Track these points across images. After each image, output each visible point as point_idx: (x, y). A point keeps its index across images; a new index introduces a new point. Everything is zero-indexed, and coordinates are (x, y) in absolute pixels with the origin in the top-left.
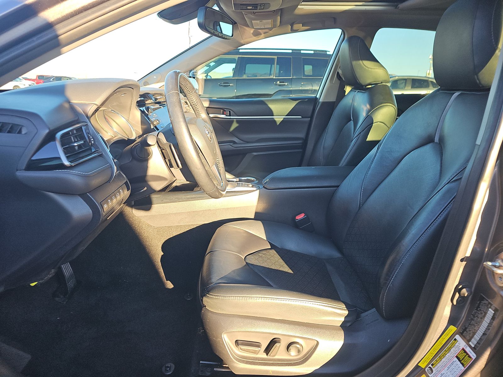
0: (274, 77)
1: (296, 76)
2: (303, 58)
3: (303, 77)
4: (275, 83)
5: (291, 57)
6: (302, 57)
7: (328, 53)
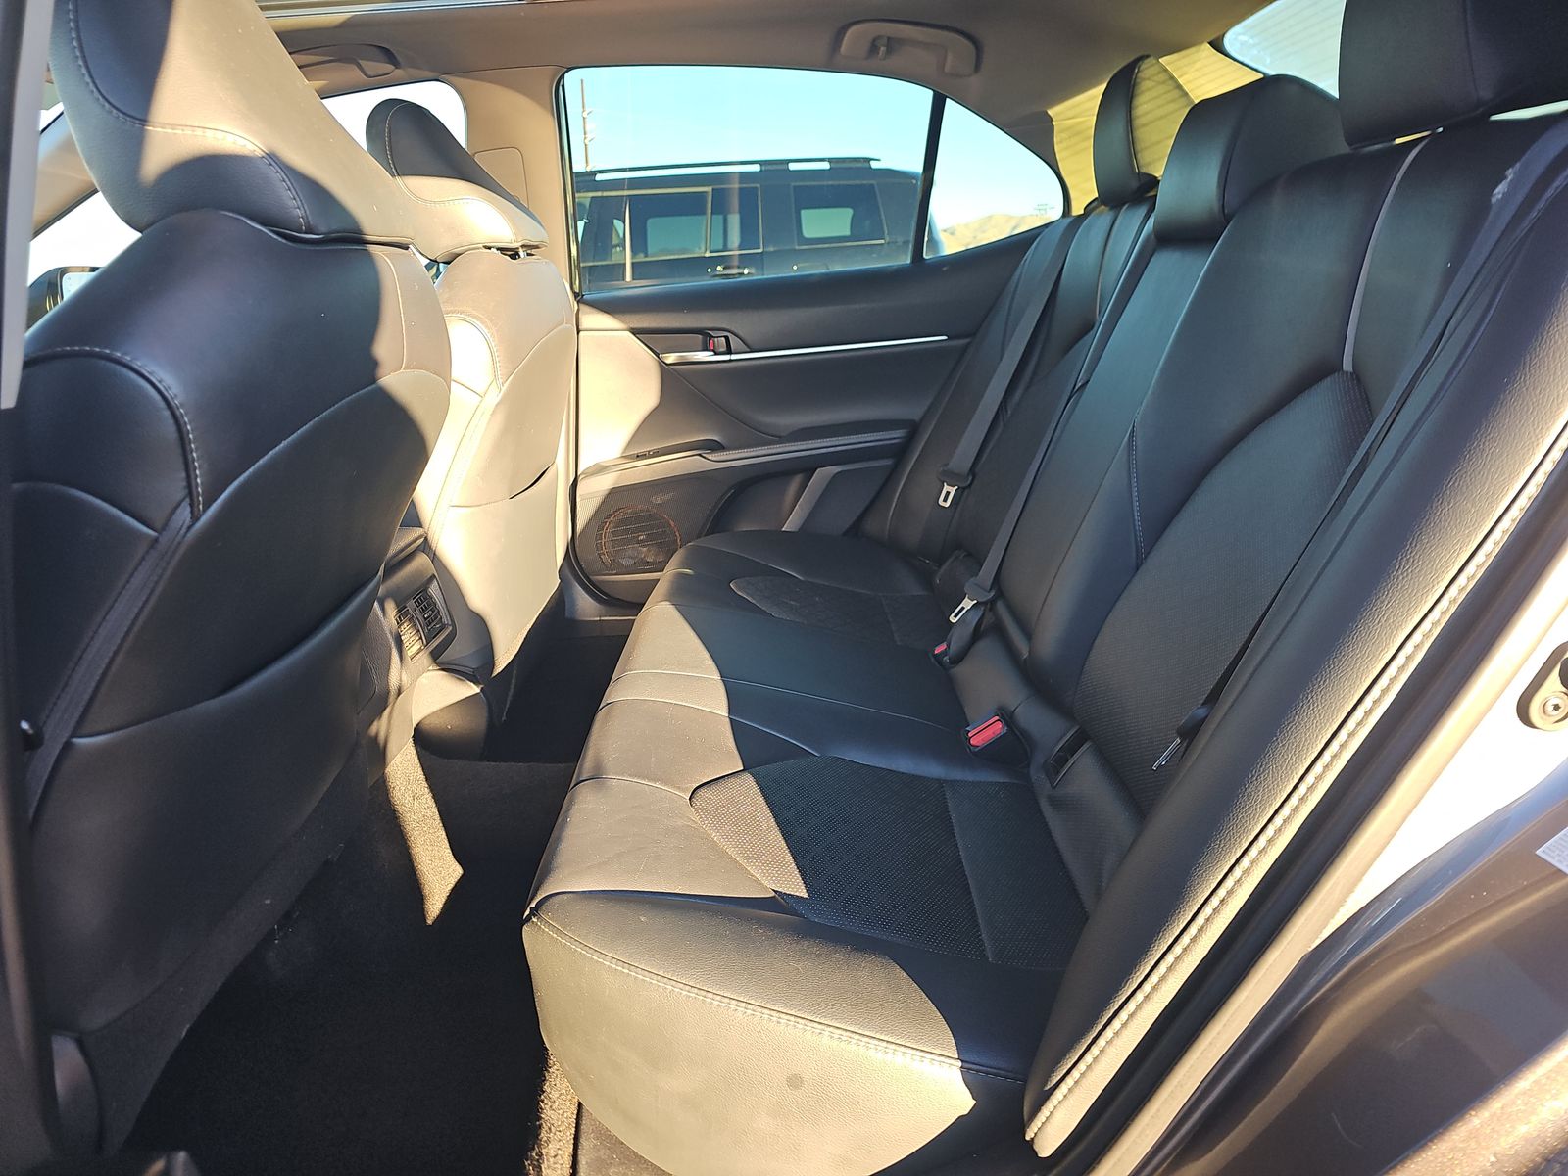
0: (708, 252)
1: (774, 246)
2: (795, 187)
3: (797, 247)
4: (709, 270)
5: (758, 186)
6: (793, 184)
7: (874, 165)
